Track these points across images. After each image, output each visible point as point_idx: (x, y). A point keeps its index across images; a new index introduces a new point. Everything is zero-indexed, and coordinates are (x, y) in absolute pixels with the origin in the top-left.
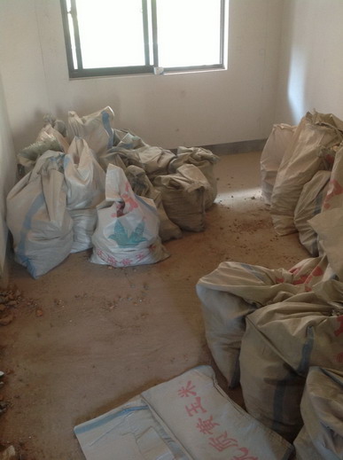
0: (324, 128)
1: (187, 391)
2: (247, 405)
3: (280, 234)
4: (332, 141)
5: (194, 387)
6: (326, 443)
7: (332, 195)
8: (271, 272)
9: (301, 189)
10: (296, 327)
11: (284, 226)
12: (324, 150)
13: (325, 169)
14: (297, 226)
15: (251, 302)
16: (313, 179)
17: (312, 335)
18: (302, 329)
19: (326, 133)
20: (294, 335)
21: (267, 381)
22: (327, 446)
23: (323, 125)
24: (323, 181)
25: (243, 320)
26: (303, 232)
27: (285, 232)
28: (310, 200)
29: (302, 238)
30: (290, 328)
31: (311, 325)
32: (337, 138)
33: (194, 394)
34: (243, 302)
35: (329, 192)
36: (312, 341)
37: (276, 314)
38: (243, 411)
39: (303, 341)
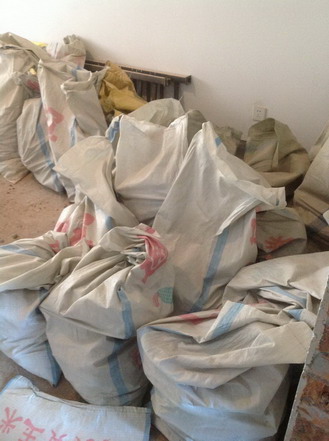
0: (10, 51)
1: (10, 421)
2: (84, 397)
3: (14, 182)
4: (26, 64)
5: (15, 412)
6: (192, 401)
7: (53, 125)
8: (40, 241)
9: (15, 126)
10: (105, 297)
11: (14, 172)
12: (22, 77)
13: (30, 97)
14: (29, 167)
15: (38, 288)
16: (24, 111)
17: (126, 298)
18: (113, 296)
19: (16, 56)
20: (107, 306)
21: (97, 365)
22: (194, 403)
23: (8, 48)
24: (35, 111)
25: (38, 311)
26: (38, 172)
27: (17, 178)
28: (31, 136)
29: (41, 178)
30: (99, 301)
31: (119, 287)
32: (30, 59)
33: (20, 419)
34: (28, 293)
35: (50, 123)
36: (128, 305)
37: (75, 290)
38: (83, 405)
39: (120, 309)
